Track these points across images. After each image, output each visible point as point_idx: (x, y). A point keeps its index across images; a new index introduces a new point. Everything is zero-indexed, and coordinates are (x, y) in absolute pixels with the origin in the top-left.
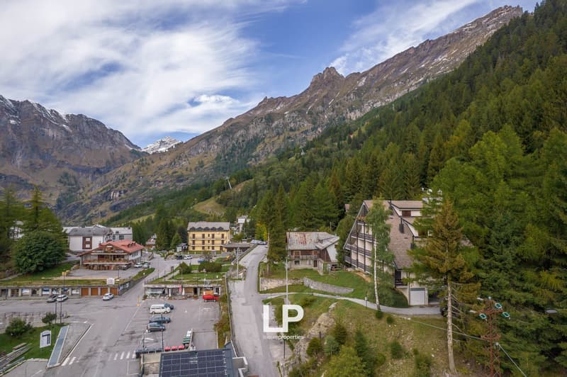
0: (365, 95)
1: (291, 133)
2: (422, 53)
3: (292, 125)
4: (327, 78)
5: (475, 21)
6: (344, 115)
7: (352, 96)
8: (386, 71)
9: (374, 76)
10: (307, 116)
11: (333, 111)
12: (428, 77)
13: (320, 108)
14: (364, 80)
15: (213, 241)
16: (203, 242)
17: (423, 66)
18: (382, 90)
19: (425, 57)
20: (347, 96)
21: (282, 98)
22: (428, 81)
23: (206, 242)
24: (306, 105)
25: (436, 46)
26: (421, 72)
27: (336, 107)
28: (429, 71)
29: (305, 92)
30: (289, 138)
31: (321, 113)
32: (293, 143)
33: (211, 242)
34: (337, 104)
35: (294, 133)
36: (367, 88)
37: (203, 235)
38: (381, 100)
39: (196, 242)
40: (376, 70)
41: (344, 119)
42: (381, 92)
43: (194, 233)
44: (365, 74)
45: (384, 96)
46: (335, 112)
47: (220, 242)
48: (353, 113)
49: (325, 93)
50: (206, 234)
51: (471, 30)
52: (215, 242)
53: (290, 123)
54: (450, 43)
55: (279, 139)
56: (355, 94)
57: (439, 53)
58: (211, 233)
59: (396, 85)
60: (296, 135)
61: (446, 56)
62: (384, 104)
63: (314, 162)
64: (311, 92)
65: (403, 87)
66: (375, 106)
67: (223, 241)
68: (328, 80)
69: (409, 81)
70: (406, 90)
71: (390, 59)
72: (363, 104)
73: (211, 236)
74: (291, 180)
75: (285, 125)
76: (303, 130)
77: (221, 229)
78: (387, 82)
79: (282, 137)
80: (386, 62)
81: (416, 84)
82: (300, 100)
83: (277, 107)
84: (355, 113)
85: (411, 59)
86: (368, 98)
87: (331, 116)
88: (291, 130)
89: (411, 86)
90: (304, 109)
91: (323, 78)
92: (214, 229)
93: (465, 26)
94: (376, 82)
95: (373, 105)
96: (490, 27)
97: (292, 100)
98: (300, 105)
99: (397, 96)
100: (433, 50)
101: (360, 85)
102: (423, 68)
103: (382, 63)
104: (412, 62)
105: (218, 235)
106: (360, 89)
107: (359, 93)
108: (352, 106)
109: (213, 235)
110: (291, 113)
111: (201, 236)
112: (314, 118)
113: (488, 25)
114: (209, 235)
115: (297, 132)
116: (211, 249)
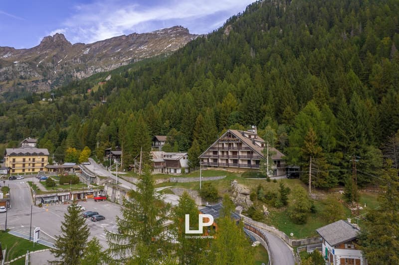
0: (89, 62)
1: (21, 81)
2: (131, 40)
3: (23, 74)
4: (57, 42)
5: (164, 29)
6: (72, 74)
7: (78, 60)
8: (105, 47)
9: (96, 48)
10: (38, 69)
11: (62, 69)
12: (135, 58)
13: (50, 64)
14: (88, 50)
15: (34, 164)
16: (24, 165)
17: (131, 49)
18: (102, 60)
19: (132, 44)
20: (74, 59)
21: (10, 48)
22: (135, 60)
23: (27, 165)
24: (37, 59)
25: (140, 39)
26: (130, 54)
27: (65, 65)
28: (136, 54)
29: (34, 48)
30: (20, 84)
31: (51, 69)
32: (23, 90)
33: (31, 165)
34: (66, 64)
35: (25, 81)
36: (91, 56)
37: (24, 160)
38: (102, 67)
39: (16, 165)
40: (98, 45)
41: (71, 76)
42: (101, 62)
43: (14, 158)
44: (89, 46)
45: (104, 65)
46: (64, 70)
47: (41, 165)
48: (79, 73)
49: (55, 53)
50: (27, 158)
51: (161, 34)
52: (36, 165)
53: (21, 71)
54: (149, 39)
55: (8, 83)
56: (81, 59)
57: (142, 44)
58: (32, 158)
59: (112, 59)
60: (26, 83)
61: (146, 46)
62: (103, 71)
63: (67, 107)
64: (41, 50)
65: (117, 61)
66: (96, 70)
67: (43, 164)
68: (58, 43)
69: (122, 58)
70: (120, 64)
71: (109, 39)
72: (87, 68)
73: (32, 160)
74: (48, 119)
75: (15, 73)
76: (33, 80)
77: (41, 154)
78: (105, 55)
79: (11, 83)
80: (106, 40)
81: (127, 61)
82: (30, 54)
83: (5, 54)
84: (81, 74)
85: (123, 43)
86: (91, 64)
87: (61, 72)
88: (21, 78)
89: (123, 62)
90: (35, 63)
91: (52, 41)
92: (35, 154)
93: (158, 31)
94: (97, 53)
95: (95, 70)
96: (172, 36)
97: (22, 52)
98: (30, 58)
99: (113, 66)
100: (138, 40)
101: (85, 53)
102: (131, 51)
103: (102, 41)
104: (124, 45)
105: (38, 159)
106: (85, 56)
107: (84, 58)
108: (78, 68)
109: (34, 159)
110: (21, 63)
111: (22, 160)
112: (45, 72)
113: (171, 34)
114: (30, 159)
115: (27, 81)
116: (31, 171)
